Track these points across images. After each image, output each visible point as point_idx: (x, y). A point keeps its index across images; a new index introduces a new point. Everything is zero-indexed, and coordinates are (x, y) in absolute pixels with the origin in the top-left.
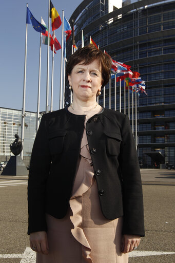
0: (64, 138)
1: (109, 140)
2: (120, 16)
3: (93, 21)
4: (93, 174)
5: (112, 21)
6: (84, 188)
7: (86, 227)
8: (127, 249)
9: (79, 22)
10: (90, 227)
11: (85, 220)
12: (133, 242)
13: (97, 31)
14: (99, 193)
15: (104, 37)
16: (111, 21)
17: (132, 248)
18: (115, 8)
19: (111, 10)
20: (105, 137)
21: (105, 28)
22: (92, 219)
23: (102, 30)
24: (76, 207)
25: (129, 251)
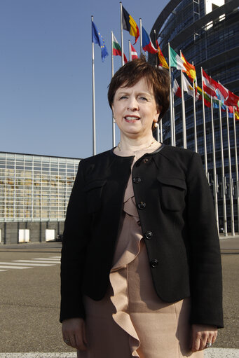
0: (102, 189)
1: (164, 189)
2: (222, 17)
3: (183, 29)
4: (141, 237)
5: (212, 25)
6: (129, 257)
7: (134, 312)
8: (195, 346)
9: (165, 33)
10: (139, 312)
11: (132, 301)
12: (204, 336)
13: (190, 42)
14: (151, 264)
15: (200, 49)
16: (209, 26)
17: (205, 344)
18: (214, 6)
19: (209, 10)
20: (159, 185)
21: (202, 36)
22: (142, 300)
23: (197, 40)
24: (118, 283)
25: (200, 349)
